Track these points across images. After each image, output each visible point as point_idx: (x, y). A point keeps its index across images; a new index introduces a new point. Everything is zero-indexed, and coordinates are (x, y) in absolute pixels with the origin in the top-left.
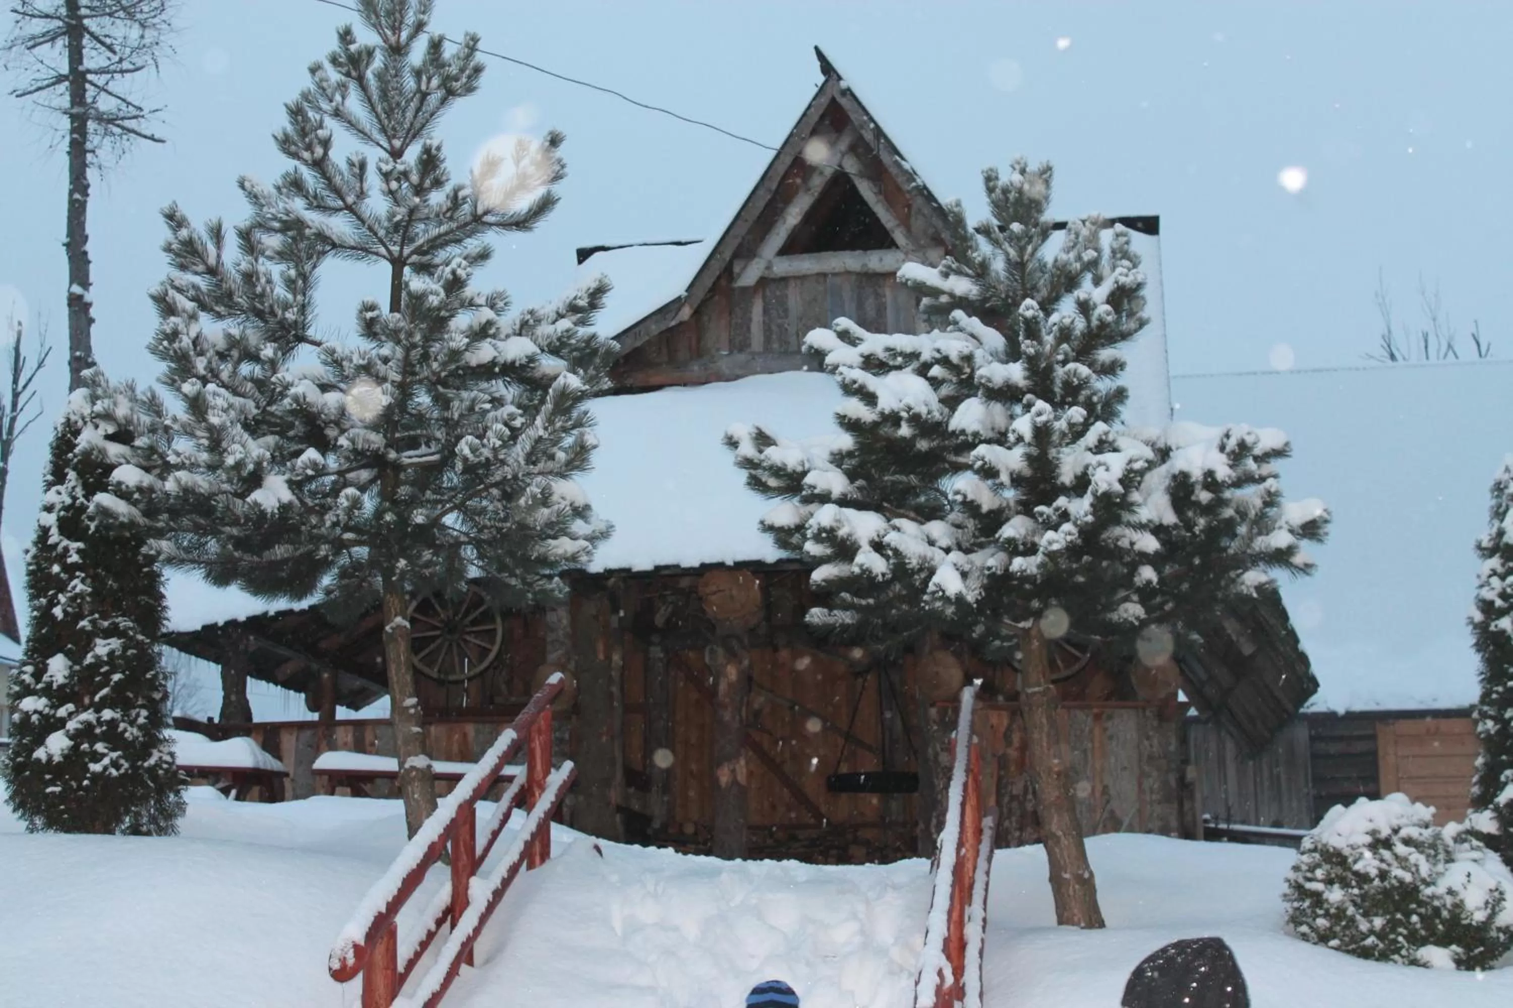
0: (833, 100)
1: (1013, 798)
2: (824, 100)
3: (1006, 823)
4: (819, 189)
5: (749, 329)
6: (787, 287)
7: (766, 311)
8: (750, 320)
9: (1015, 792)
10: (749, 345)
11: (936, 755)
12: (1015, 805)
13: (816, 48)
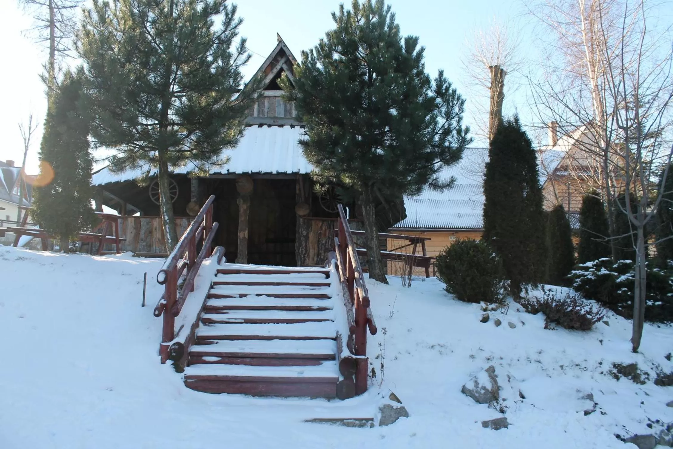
0: (281, 48)
1: (322, 244)
2: (279, 48)
3: (320, 251)
4: (275, 73)
5: (253, 110)
6: (265, 99)
7: (259, 106)
8: (254, 108)
9: (323, 243)
10: (253, 115)
11: (302, 232)
12: (323, 246)
13: (278, 33)
